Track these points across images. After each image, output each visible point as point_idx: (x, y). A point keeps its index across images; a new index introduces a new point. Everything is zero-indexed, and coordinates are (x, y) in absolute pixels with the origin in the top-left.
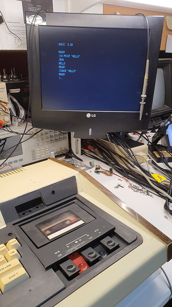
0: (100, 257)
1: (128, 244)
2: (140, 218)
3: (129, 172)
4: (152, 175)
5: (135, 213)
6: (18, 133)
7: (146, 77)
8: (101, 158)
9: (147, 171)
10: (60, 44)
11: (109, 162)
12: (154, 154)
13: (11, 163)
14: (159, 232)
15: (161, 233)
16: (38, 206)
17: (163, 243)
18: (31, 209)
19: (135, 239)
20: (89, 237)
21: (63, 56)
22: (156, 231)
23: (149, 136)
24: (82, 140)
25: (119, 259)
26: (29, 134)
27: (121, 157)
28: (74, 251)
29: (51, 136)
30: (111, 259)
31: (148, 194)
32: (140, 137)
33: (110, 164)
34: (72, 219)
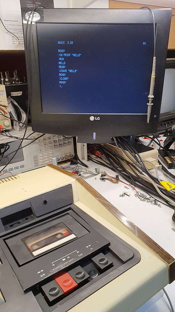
0: (89, 277)
1: (123, 262)
2: (139, 232)
3: (136, 179)
4: (161, 182)
5: (135, 226)
6: (18, 138)
7: (153, 76)
8: (107, 163)
9: (155, 179)
10: (59, 43)
11: (116, 168)
12: (165, 160)
13: (12, 169)
14: (160, 249)
15: (162, 250)
16: (28, 217)
17: (163, 261)
18: (20, 221)
19: (132, 257)
20: (79, 254)
21: (63, 55)
22: (156, 247)
23: (161, 140)
24: (88, 145)
25: (111, 280)
26: (30, 139)
27: (128, 163)
28: (60, 270)
29: (54, 141)
30: (102, 280)
31: (155, 204)
32: (151, 142)
33: (116, 170)
34: (63, 233)
